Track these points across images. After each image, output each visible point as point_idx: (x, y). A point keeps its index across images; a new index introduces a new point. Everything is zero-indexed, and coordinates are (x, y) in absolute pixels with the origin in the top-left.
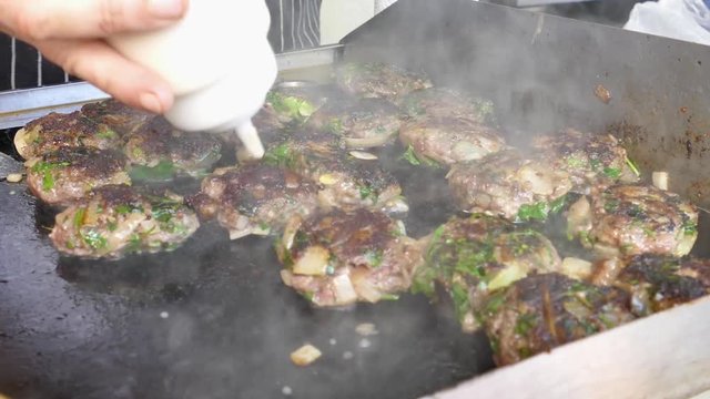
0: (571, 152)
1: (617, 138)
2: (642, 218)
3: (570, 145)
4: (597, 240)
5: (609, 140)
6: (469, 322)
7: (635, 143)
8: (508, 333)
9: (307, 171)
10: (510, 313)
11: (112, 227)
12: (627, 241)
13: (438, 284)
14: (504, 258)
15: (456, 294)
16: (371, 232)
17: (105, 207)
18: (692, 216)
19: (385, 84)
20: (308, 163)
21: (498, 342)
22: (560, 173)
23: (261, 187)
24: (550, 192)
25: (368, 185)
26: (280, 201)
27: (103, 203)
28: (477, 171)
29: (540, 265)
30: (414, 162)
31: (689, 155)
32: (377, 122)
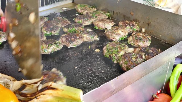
0: (127, 26)
1: (135, 22)
2: (142, 40)
3: (127, 24)
4: (134, 44)
5: (134, 23)
6: (115, 62)
7: (138, 23)
8: (123, 64)
9: (80, 34)
10: (123, 61)
11: (49, 48)
12: (140, 45)
13: (110, 56)
14: (120, 50)
17: (46, 45)
18: (150, 38)
19: (87, 10)
20: (80, 32)
21: (122, 66)
22: (126, 31)
23: (73, 38)
24: (124, 35)
25: (92, 36)
26: (77, 41)
28: (111, 32)
29: (126, 51)
30: (97, 29)
31: (148, 26)
32: (89, 20)
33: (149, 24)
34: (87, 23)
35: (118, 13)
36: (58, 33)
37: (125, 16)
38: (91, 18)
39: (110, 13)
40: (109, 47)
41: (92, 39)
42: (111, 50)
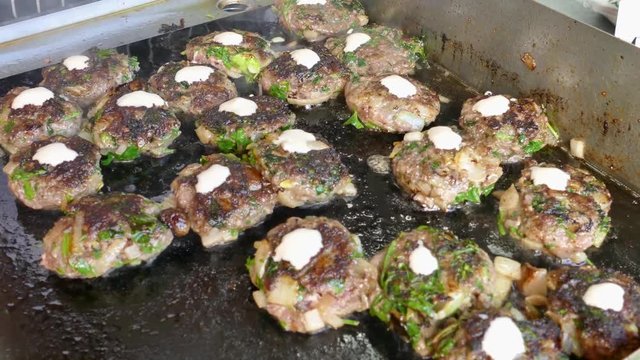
0: (500, 126)
1: (539, 103)
2: (566, 218)
3: (499, 118)
4: (525, 235)
5: (534, 110)
6: (421, 349)
7: (556, 111)
11: (97, 254)
12: (551, 242)
13: (393, 317)
14: (450, 288)
15: (408, 327)
16: (333, 256)
17: (88, 232)
23: (227, 195)
24: (483, 180)
26: (245, 209)
27: (86, 229)
28: (420, 159)
29: (481, 287)
30: (357, 125)
31: (605, 133)
32: (322, 82)
33: (609, 125)
34: (313, 94)
35: (465, 47)
36: (169, 148)
37: (493, 68)
38: (334, 71)
39: (429, 41)
40: (396, 260)
41: (323, 196)
42: (402, 287)
